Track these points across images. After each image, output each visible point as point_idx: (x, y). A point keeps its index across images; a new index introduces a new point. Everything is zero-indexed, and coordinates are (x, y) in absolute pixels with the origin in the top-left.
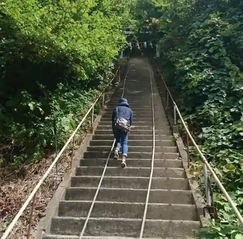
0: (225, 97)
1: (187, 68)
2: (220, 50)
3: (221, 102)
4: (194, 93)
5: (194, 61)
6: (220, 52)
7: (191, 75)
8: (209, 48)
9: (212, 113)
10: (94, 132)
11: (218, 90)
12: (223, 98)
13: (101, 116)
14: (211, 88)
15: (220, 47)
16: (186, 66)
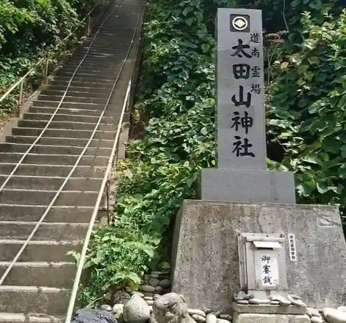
0: (185, 79)
1: (151, 35)
2: (195, 13)
3: (180, 86)
4: (153, 71)
5: (162, 26)
6: (195, 16)
7: (155, 45)
8: (183, 8)
9: (165, 100)
10: (21, 116)
11: (180, 70)
12: (184, 81)
13: (40, 92)
14: (174, 66)
15: (196, 9)
16: (150, 33)
